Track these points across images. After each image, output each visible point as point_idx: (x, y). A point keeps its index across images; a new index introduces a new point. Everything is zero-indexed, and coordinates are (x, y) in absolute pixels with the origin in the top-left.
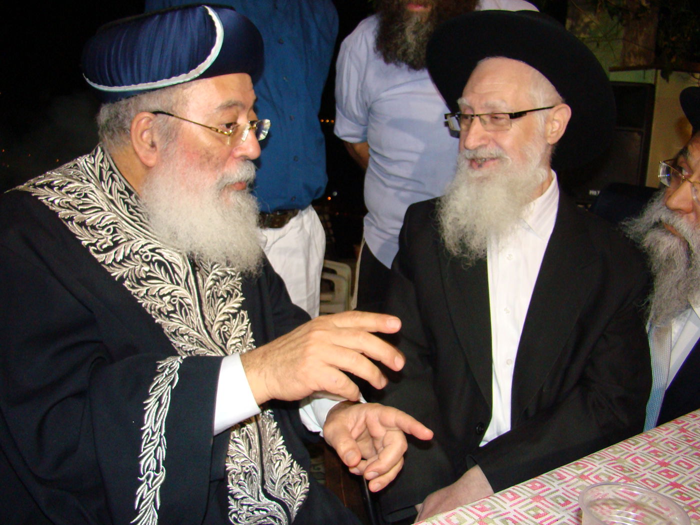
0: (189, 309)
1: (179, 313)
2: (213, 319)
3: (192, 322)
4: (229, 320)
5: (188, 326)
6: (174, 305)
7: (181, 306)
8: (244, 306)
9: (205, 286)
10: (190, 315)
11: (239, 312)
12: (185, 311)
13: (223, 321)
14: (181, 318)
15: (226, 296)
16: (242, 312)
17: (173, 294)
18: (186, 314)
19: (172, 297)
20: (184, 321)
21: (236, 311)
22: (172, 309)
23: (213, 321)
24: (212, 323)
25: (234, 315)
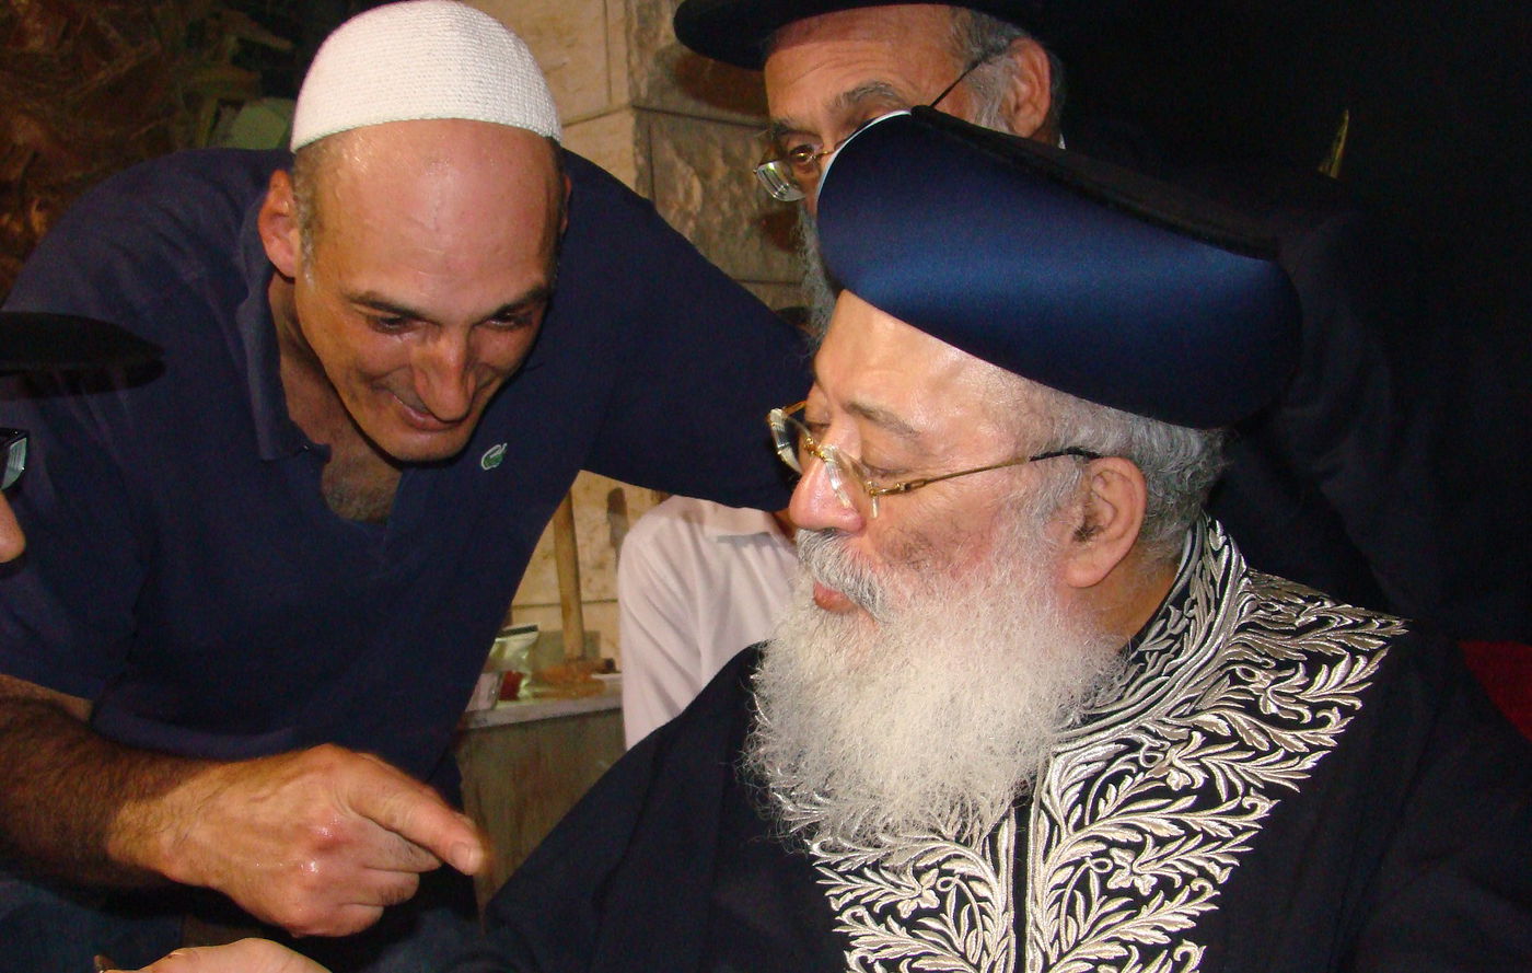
0: (983, 911)
1: (950, 920)
2: (1065, 949)
3: (985, 947)
4: (1120, 962)
5: (964, 956)
6: (942, 897)
7: (962, 899)
8: (1201, 930)
9: (1053, 853)
10: (985, 929)
11: (1171, 947)
12: (971, 913)
13: (1099, 962)
14: (952, 933)
15: (1145, 892)
16: (1189, 946)
17: (946, 866)
18: (973, 925)
19: (943, 873)
20: (958, 942)
21: (1166, 940)
22: (935, 903)
23: (1061, 956)
24: (1052, 960)
25: (1148, 953)
